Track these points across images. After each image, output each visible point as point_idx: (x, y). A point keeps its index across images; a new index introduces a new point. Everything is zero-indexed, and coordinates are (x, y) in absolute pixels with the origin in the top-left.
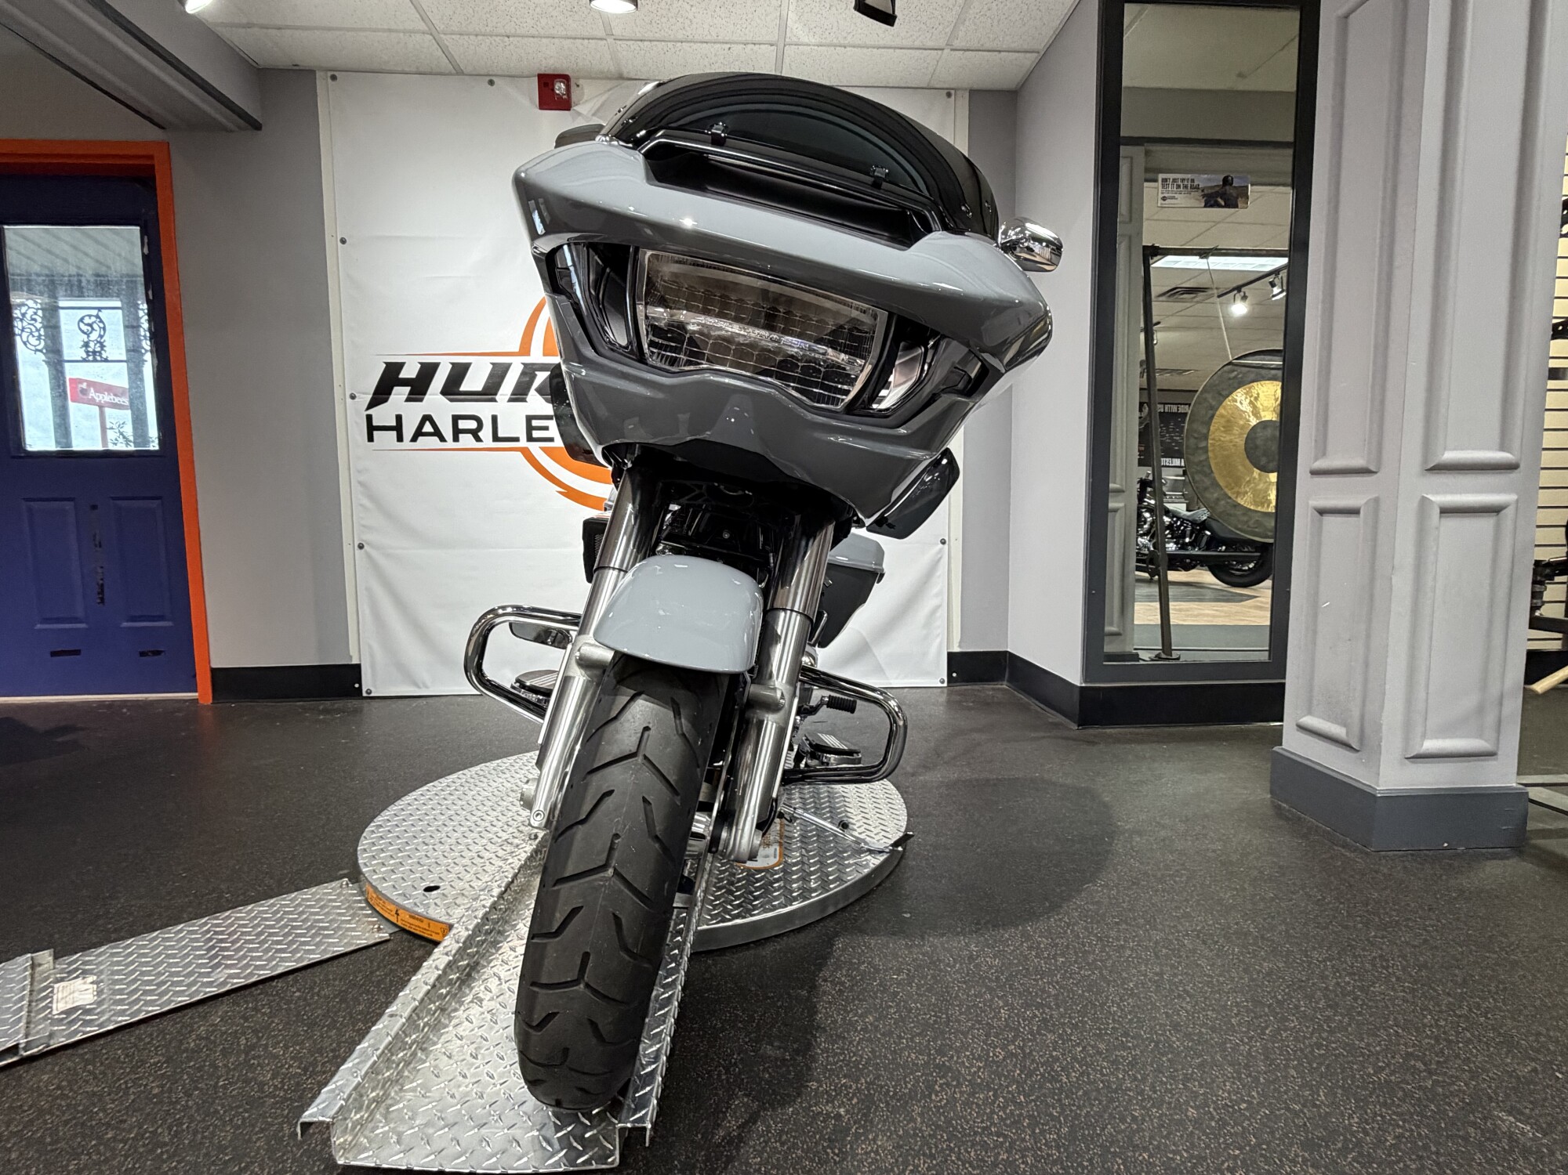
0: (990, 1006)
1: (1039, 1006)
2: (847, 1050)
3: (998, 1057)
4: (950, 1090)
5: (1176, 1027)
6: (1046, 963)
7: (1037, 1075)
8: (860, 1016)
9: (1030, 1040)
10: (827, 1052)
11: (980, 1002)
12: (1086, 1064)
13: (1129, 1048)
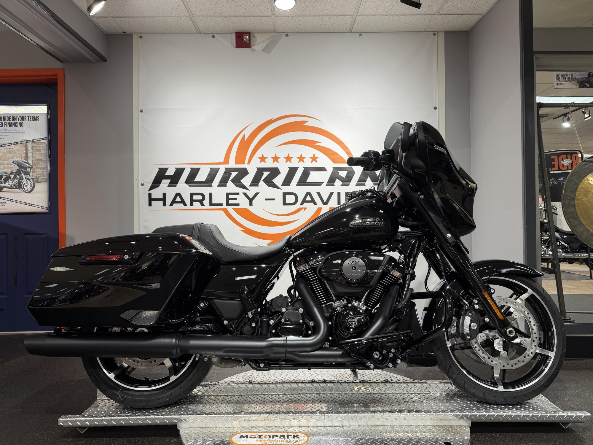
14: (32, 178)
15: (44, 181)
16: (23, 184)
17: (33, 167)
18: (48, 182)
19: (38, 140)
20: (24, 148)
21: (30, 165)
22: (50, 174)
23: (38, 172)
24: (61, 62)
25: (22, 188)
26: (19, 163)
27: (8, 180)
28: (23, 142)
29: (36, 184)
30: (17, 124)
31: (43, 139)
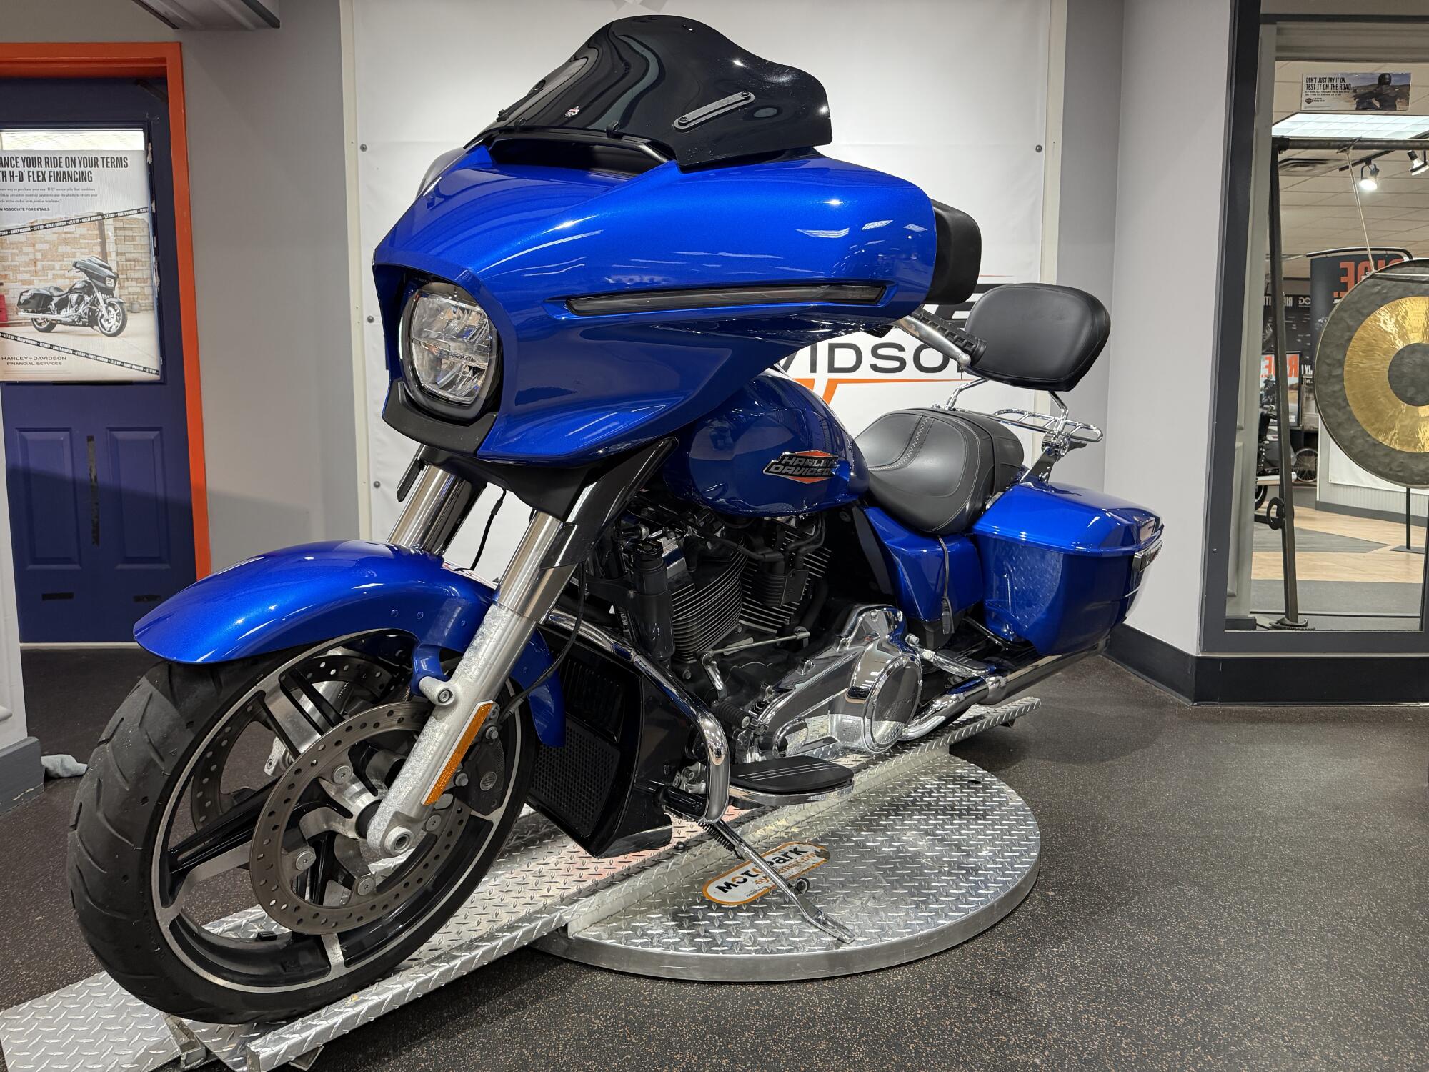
0: (1158, 979)
1: (1209, 981)
2: (1026, 1011)
3: (1177, 1023)
4: (1138, 1048)
5: (1352, 1003)
6: (1207, 942)
7: (1220, 1039)
8: (1031, 982)
9: (1207, 1010)
10: (1008, 1011)
11: (1148, 975)
12: (1267, 1032)
13: (1307, 1019)
14: (120, 303)
15: (147, 310)
16: (100, 315)
17: (121, 276)
18: (156, 308)
19: (128, 213)
20: (97, 232)
21: (114, 273)
22: (160, 293)
23: (133, 287)
24: (174, 26)
25: (98, 325)
26: (86, 266)
27: (65, 306)
28: (92, 219)
29: (130, 316)
30: (77, 176)
31: (139, 211)
